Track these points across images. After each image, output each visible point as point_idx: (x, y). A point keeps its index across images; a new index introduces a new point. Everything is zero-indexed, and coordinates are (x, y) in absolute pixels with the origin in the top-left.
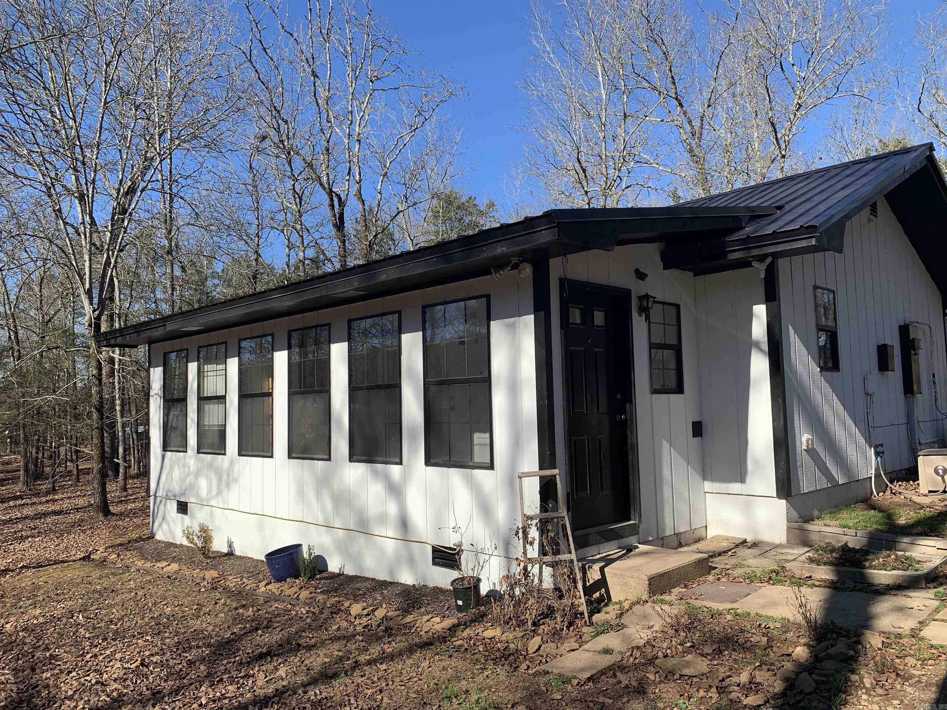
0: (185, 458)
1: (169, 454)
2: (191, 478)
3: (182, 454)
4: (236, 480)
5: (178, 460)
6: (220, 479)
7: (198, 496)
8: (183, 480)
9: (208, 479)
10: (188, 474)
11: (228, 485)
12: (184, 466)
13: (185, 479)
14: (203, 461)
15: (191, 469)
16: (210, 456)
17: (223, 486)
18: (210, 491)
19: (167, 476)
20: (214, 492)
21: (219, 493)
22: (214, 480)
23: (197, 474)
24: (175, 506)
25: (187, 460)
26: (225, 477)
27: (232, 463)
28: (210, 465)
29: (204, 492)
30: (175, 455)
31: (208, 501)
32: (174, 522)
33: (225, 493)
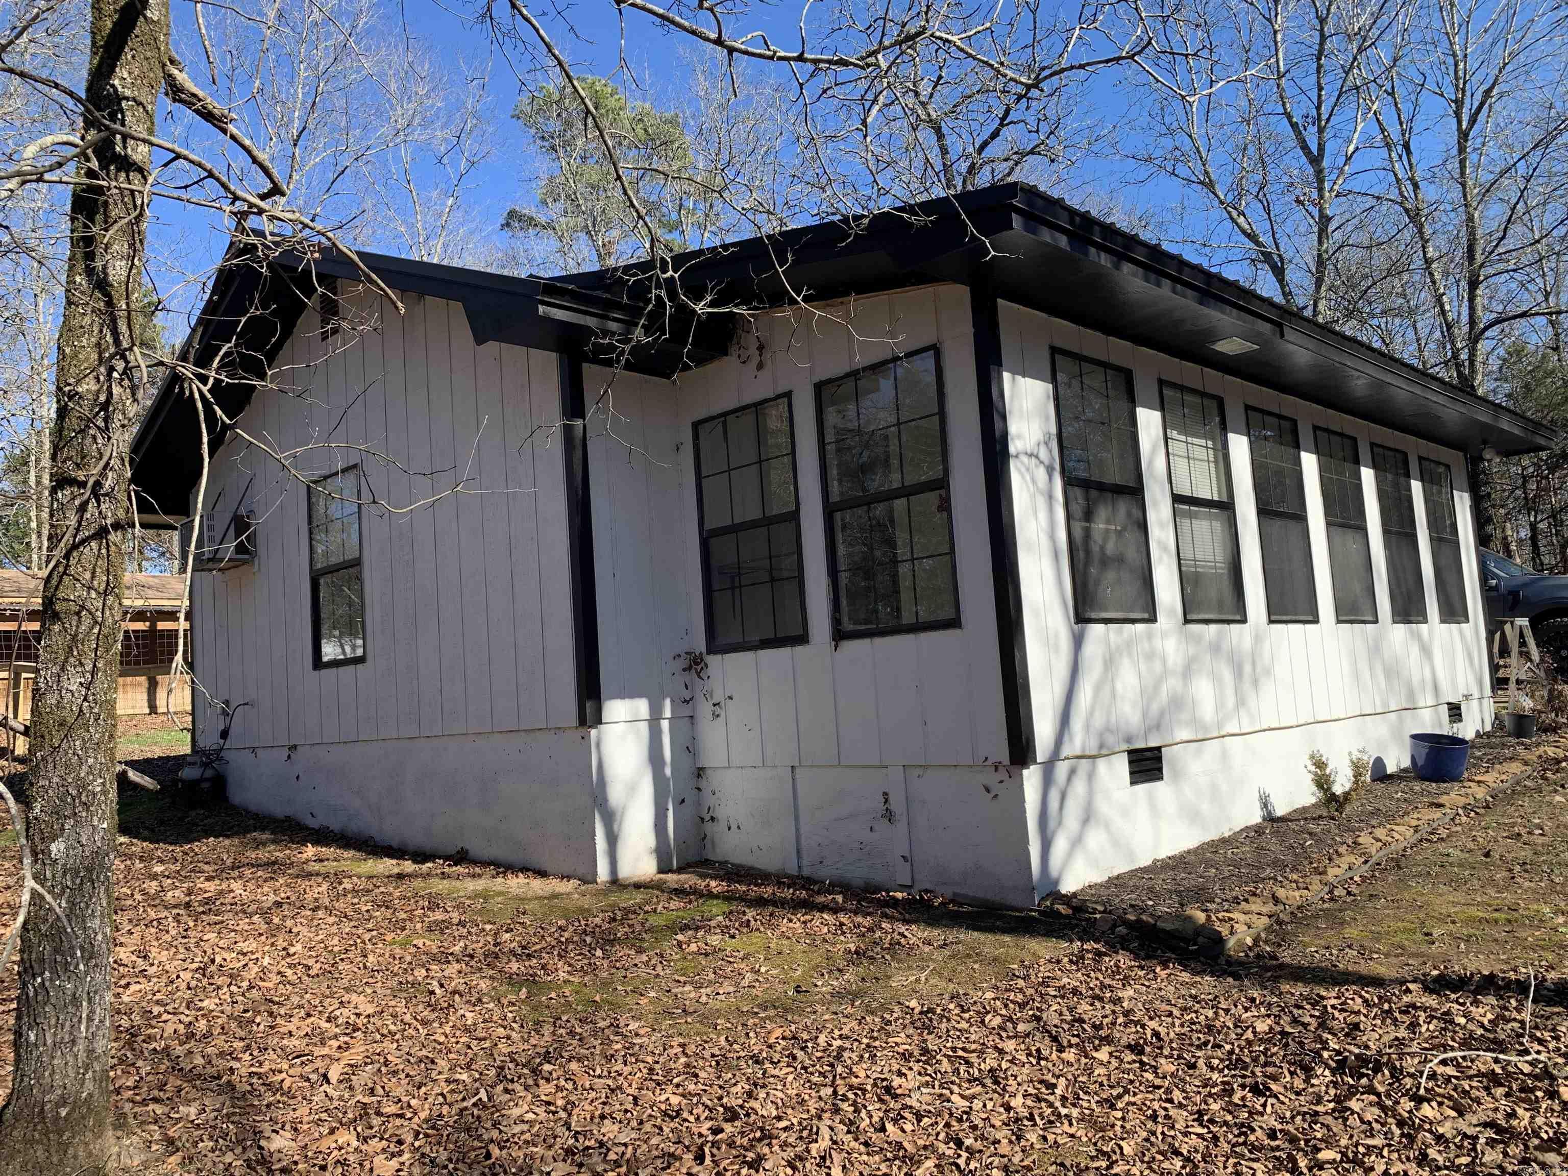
0: (1150, 636)
1: (1096, 630)
2: (1172, 684)
3: (1140, 627)
4: (1268, 672)
5: (1129, 644)
6: (1238, 674)
7: (1195, 722)
8: (1148, 693)
9: (1216, 679)
10: (1166, 673)
11: (1255, 683)
12: (1150, 656)
13: (1156, 687)
14: (1198, 639)
15: (1170, 662)
16: (1213, 627)
17: (1247, 686)
18: (1220, 704)
19: (1098, 689)
20: (1231, 702)
21: (1241, 702)
22: (1228, 676)
23: (1187, 672)
24: (1121, 766)
25: (1157, 643)
26: (1247, 668)
27: (1258, 639)
28: (1215, 648)
29: (1207, 710)
30: (1120, 632)
31: (1220, 726)
32: (1125, 812)
33: (1252, 702)
